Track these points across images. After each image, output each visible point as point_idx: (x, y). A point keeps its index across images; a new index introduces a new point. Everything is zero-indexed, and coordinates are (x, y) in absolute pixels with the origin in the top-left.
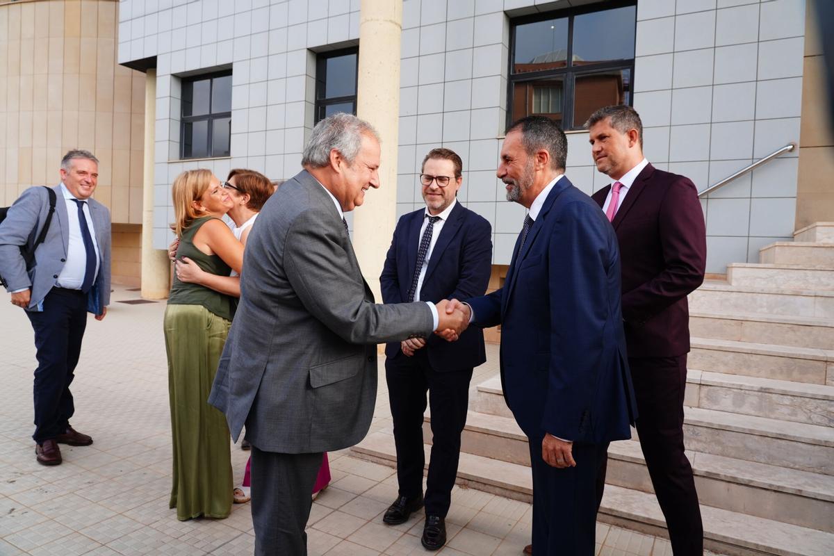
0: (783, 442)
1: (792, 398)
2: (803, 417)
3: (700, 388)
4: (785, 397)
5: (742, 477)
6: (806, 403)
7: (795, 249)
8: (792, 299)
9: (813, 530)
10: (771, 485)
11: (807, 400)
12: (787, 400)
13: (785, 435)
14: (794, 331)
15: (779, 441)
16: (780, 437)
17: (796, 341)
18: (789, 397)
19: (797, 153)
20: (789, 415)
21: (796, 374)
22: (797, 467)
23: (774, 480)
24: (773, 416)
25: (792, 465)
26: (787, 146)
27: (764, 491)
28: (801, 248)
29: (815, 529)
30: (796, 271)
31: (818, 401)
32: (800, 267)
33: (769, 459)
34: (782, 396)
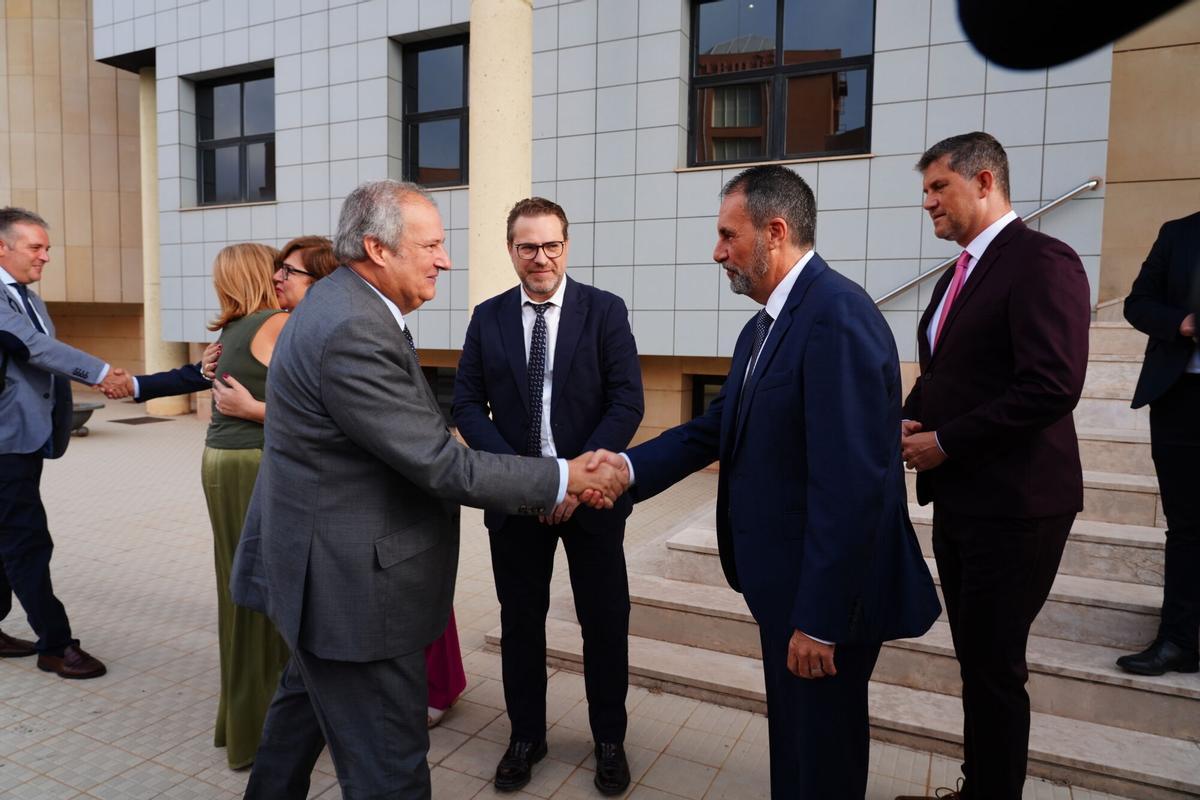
0: (1103, 611)
1: (1111, 547)
2: (1128, 575)
4: (1102, 546)
5: (1047, 664)
6: (1132, 554)
7: (1104, 332)
8: (1105, 403)
9: (1146, 735)
10: (1089, 674)
11: (1133, 550)
12: (1104, 551)
13: (1105, 602)
14: (1111, 451)
15: (1098, 610)
16: (1097, 604)
17: (1112, 465)
18: (1107, 546)
19: (1101, 192)
20: (1107, 570)
21: (1114, 513)
22: (1121, 645)
23: (1092, 666)
24: (1084, 573)
25: (1114, 644)
26: (1089, 182)
27: (1079, 682)
28: (1113, 331)
29: (1149, 732)
30: (1110, 365)
31: (1147, 551)
32: (1115, 358)
33: (1082, 635)
34: (1097, 545)
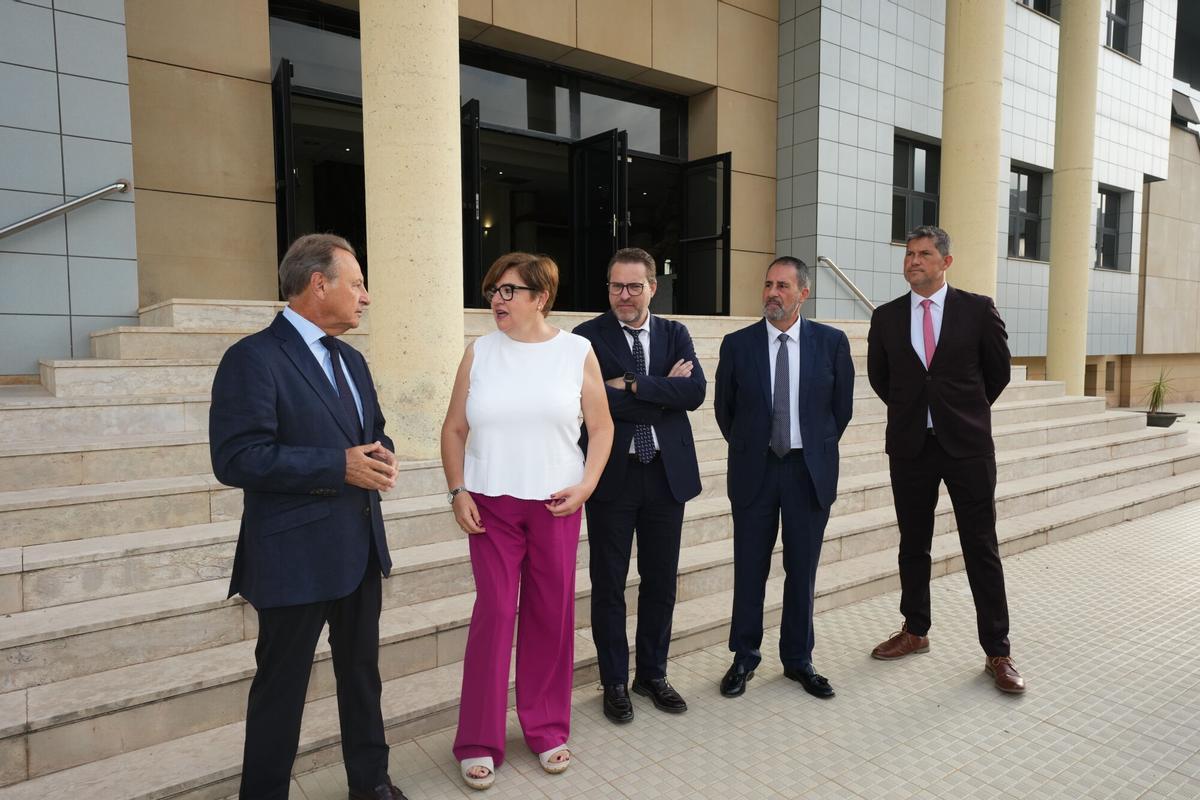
0: (168, 622)
1: (172, 553)
2: (188, 576)
3: (22, 578)
4: (162, 554)
5: (114, 701)
6: (191, 555)
7: (146, 337)
8: (152, 409)
9: (221, 728)
10: (159, 694)
11: (192, 550)
12: (165, 559)
13: (169, 612)
14: (162, 456)
15: (162, 622)
16: (161, 616)
17: (166, 470)
18: (168, 554)
19: (131, 195)
20: (170, 578)
21: (172, 518)
22: (190, 649)
23: (163, 683)
24: (147, 588)
25: (182, 650)
26: (117, 184)
27: (151, 706)
28: (156, 336)
29: (223, 725)
30: (154, 369)
31: (205, 548)
32: (158, 362)
33: (149, 652)
34: (157, 555)
